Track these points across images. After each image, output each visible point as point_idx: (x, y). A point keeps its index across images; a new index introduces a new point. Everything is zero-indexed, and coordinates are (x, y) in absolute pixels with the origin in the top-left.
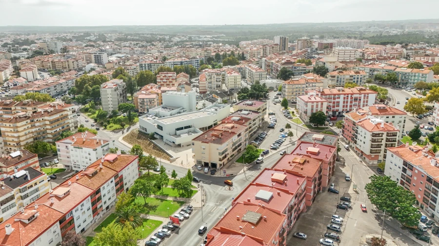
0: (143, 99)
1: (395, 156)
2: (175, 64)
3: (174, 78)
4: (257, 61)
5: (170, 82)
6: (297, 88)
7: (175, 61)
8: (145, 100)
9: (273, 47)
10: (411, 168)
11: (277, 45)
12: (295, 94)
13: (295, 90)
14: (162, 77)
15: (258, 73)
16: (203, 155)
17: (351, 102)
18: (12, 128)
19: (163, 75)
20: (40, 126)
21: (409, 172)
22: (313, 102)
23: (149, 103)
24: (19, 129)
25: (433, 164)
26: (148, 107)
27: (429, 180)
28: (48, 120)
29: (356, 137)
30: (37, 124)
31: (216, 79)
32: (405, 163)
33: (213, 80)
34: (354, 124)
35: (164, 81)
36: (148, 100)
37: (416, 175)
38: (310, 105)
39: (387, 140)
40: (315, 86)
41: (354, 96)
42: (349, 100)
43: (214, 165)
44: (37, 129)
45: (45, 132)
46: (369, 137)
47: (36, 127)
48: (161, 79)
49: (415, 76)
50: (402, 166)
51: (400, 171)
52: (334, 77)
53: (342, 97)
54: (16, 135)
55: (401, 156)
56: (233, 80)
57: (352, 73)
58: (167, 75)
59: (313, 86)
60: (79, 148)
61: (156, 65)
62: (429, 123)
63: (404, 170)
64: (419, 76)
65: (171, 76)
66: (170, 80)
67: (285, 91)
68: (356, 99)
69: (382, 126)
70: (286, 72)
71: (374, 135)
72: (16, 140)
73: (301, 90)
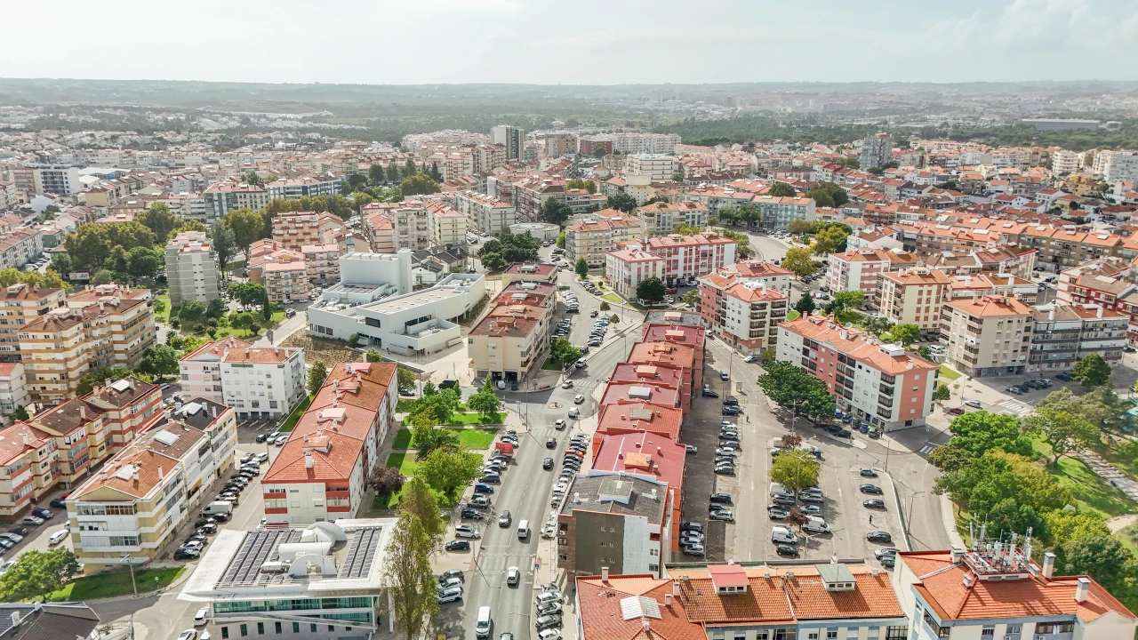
0: (278, 272)
1: (790, 333)
2: (288, 193)
3: (315, 225)
4: (474, 184)
5: (305, 234)
6: (596, 238)
7: (287, 185)
8: (282, 275)
9: (493, 152)
10: (815, 346)
11: (500, 145)
12: (592, 249)
13: (593, 242)
14: (285, 224)
15: (499, 211)
16: (491, 360)
17: (697, 260)
18: (51, 341)
19: (289, 219)
20: (102, 336)
21: (813, 354)
22: (639, 262)
23: (290, 281)
24: (67, 344)
25: (843, 337)
26: (289, 289)
27: (841, 358)
28: (120, 323)
29: (724, 314)
30: (97, 333)
31: (416, 225)
32: (807, 342)
33: (409, 227)
34: (719, 293)
35: (290, 231)
36: (288, 274)
37: (822, 355)
38: (634, 267)
39: (773, 314)
40: (626, 234)
41: (702, 248)
42: (694, 256)
43: (511, 376)
44: (97, 342)
45: (109, 350)
46: (746, 311)
47: (95, 338)
48: (283, 228)
49: (787, 210)
50: (801, 346)
51: (800, 355)
52: (652, 215)
53: (682, 250)
54: (60, 356)
55: (799, 333)
56: (451, 227)
57: (683, 208)
58: (297, 218)
59: (622, 234)
60: (244, 366)
61: (248, 195)
62: (822, 289)
63: (806, 352)
64: (792, 210)
65: (308, 222)
66: (306, 230)
67: (574, 245)
68: (704, 255)
69: (763, 292)
70: (557, 207)
71: (753, 307)
72: (61, 367)
73: (604, 241)
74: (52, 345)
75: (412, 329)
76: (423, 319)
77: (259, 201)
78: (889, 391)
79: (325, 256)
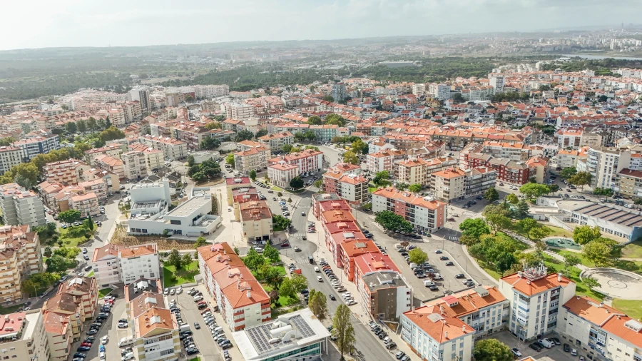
0: (81, 201)
1: (379, 197)
3: (73, 168)
5: (67, 174)
6: (252, 158)
8: (84, 202)
9: (134, 106)
10: (394, 201)
11: (136, 101)
12: (251, 164)
13: (251, 160)
14: (55, 170)
15: (178, 146)
17: (307, 164)
18: (5, 265)
19: (58, 166)
20: (25, 257)
21: (392, 204)
22: (288, 170)
23: (89, 205)
24: (13, 265)
25: (405, 196)
26: (89, 210)
27: (407, 205)
28: (33, 247)
29: (340, 191)
30: (22, 256)
31: (139, 161)
32: (388, 200)
33: (135, 162)
34: (336, 181)
35: (59, 174)
36: (88, 201)
37: (397, 204)
38: (287, 172)
39: (364, 188)
40: (265, 154)
41: (309, 158)
42: (306, 162)
43: (266, 238)
44: (23, 261)
45: (28, 265)
46: (353, 188)
47: (22, 259)
48: (54, 173)
49: (327, 131)
50: (386, 202)
51: (386, 206)
52: (268, 141)
53: (300, 160)
54: (10, 273)
55: (384, 196)
56: (155, 159)
57: (282, 136)
58: (62, 166)
59: (263, 154)
60: (135, 258)
62: (364, 171)
63: (388, 204)
64: (330, 131)
65: (69, 167)
66: (68, 171)
67: (242, 163)
68: (310, 161)
69: (358, 179)
70: (212, 141)
71: (356, 186)
72: (12, 279)
73: (256, 159)
74: (6, 268)
75: (197, 222)
76: (199, 217)
77: (15, 156)
78: (433, 217)
79: (97, 187)
